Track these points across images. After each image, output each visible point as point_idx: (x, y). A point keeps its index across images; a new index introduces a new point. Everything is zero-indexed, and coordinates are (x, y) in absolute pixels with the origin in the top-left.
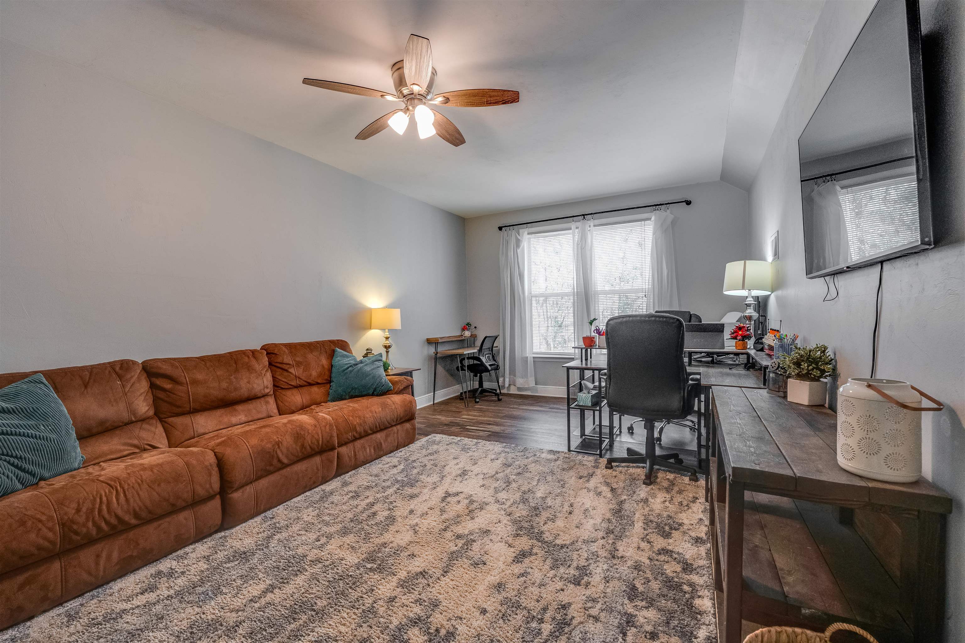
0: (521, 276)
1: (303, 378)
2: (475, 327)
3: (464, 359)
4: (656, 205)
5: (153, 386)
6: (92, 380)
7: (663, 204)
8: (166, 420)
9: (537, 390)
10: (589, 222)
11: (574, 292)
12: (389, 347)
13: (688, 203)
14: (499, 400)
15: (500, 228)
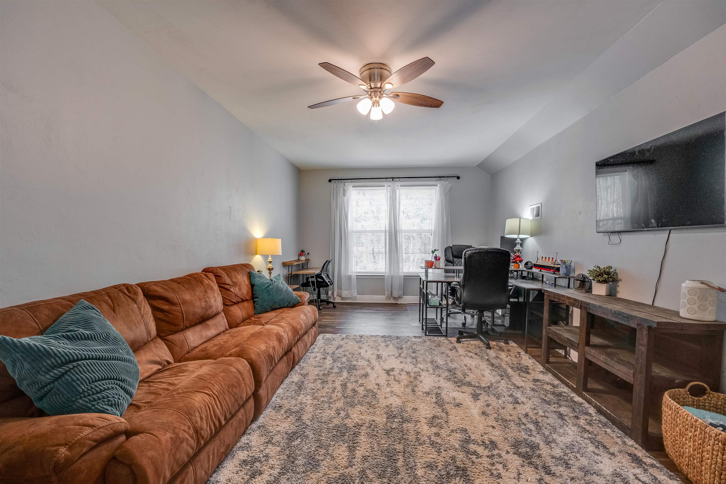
0: (346, 217)
1: (239, 295)
2: (308, 254)
3: (308, 278)
4: (439, 177)
5: (154, 309)
6: (115, 304)
7: (444, 177)
8: (166, 338)
9: (356, 299)
10: (397, 183)
11: (386, 230)
12: (272, 269)
13: (458, 178)
14: (334, 307)
15: (330, 181)
